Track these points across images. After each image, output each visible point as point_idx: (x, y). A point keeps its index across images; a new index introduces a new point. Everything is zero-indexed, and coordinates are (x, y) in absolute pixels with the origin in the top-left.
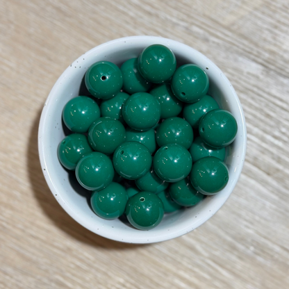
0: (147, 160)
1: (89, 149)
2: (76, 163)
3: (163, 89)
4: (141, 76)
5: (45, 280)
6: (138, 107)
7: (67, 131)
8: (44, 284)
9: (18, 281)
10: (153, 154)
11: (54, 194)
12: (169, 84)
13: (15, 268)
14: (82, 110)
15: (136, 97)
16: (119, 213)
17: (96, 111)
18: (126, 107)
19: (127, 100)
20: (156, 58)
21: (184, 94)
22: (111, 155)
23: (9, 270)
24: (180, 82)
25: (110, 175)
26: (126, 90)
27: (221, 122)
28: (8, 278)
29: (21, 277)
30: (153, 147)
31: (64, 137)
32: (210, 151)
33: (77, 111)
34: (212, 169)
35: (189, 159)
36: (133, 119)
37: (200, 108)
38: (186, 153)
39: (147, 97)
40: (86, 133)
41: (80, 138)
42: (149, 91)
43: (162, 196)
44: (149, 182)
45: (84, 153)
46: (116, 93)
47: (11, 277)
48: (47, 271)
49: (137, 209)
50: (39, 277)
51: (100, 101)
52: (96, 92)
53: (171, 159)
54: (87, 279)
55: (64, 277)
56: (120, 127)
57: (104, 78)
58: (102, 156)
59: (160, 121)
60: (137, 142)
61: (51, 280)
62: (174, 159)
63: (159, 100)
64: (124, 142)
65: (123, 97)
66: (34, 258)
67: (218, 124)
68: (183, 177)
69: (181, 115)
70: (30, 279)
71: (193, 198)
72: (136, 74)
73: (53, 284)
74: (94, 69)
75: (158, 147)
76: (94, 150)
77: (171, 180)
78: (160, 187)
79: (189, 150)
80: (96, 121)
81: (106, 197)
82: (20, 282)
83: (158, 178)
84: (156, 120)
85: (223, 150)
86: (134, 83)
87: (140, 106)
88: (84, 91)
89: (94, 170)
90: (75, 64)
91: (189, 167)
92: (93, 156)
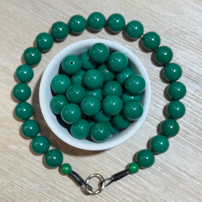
0: (99, 105)
1: (67, 102)
2: (61, 110)
3: (104, 66)
4: (92, 61)
5: (45, 186)
6: (91, 77)
7: (54, 94)
8: (44, 187)
9: (29, 185)
10: (102, 102)
11: (51, 128)
12: (107, 63)
13: (28, 179)
14: (61, 82)
15: (90, 72)
16: (86, 135)
17: (69, 82)
18: (85, 78)
19: (85, 74)
20: (99, 50)
21: (115, 68)
22: (79, 104)
23: (25, 180)
24: (112, 61)
25: (80, 115)
26: (84, 69)
27: (137, 81)
28: (24, 184)
29: (31, 184)
30: (101, 98)
31: (52, 97)
32: (132, 97)
33: (59, 82)
34: (134, 107)
35: (121, 102)
36: (89, 84)
37: (125, 75)
38: (119, 99)
39: (96, 71)
40: (64, 94)
41: (62, 97)
42: (96, 68)
43: (109, 124)
44: (101, 117)
45: (65, 105)
46: (79, 71)
47: (26, 184)
48: (45, 180)
49: (95, 131)
50: (41, 184)
51: (70, 76)
52: (68, 71)
53: (112, 103)
54: (68, 185)
55: (55, 184)
56: (82, 89)
57: (72, 63)
58: (74, 105)
59: (104, 84)
60: (93, 96)
61: (48, 186)
62: (113, 103)
63: (102, 72)
64: (86, 96)
65: (83, 73)
66: (39, 173)
67: (135, 82)
68: (119, 112)
69: (115, 79)
70: (36, 185)
71: (126, 123)
72: (88, 60)
73: (49, 188)
74: (66, 59)
75: (104, 97)
76: (69, 102)
77: (113, 114)
78: (107, 119)
79: (121, 98)
80: (69, 87)
81: (78, 127)
82: (31, 186)
83: (105, 114)
84: (102, 83)
85: (139, 95)
86: (88, 64)
87: (93, 77)
88: (61, 71)
89: (71, 113)
90: (55, 57)
91: (121, 106)
92: (69, 105)
